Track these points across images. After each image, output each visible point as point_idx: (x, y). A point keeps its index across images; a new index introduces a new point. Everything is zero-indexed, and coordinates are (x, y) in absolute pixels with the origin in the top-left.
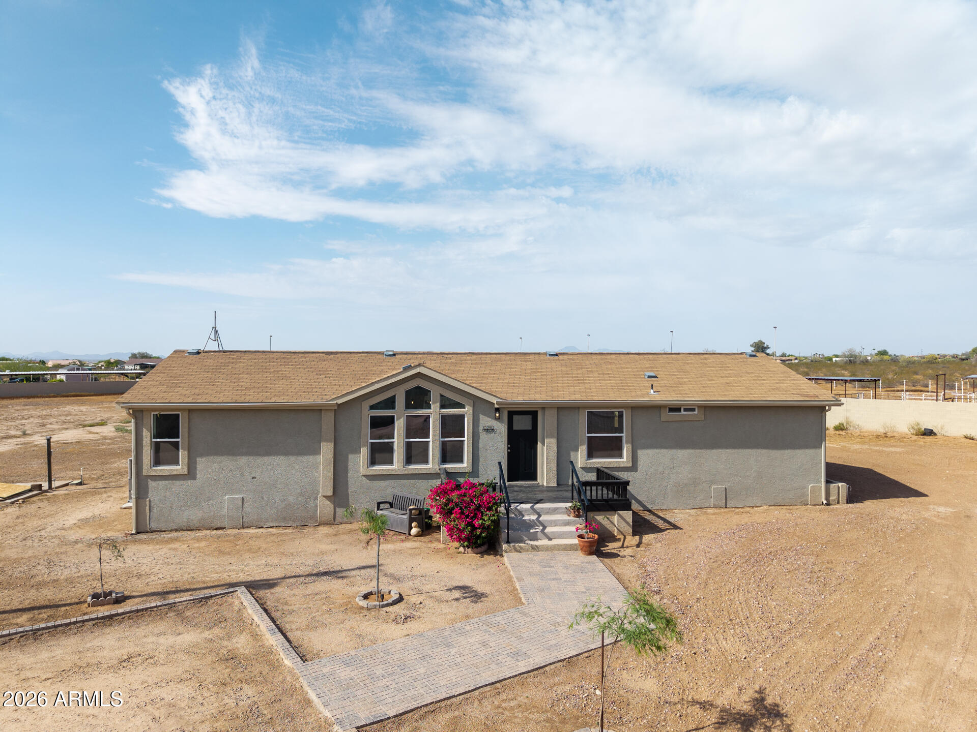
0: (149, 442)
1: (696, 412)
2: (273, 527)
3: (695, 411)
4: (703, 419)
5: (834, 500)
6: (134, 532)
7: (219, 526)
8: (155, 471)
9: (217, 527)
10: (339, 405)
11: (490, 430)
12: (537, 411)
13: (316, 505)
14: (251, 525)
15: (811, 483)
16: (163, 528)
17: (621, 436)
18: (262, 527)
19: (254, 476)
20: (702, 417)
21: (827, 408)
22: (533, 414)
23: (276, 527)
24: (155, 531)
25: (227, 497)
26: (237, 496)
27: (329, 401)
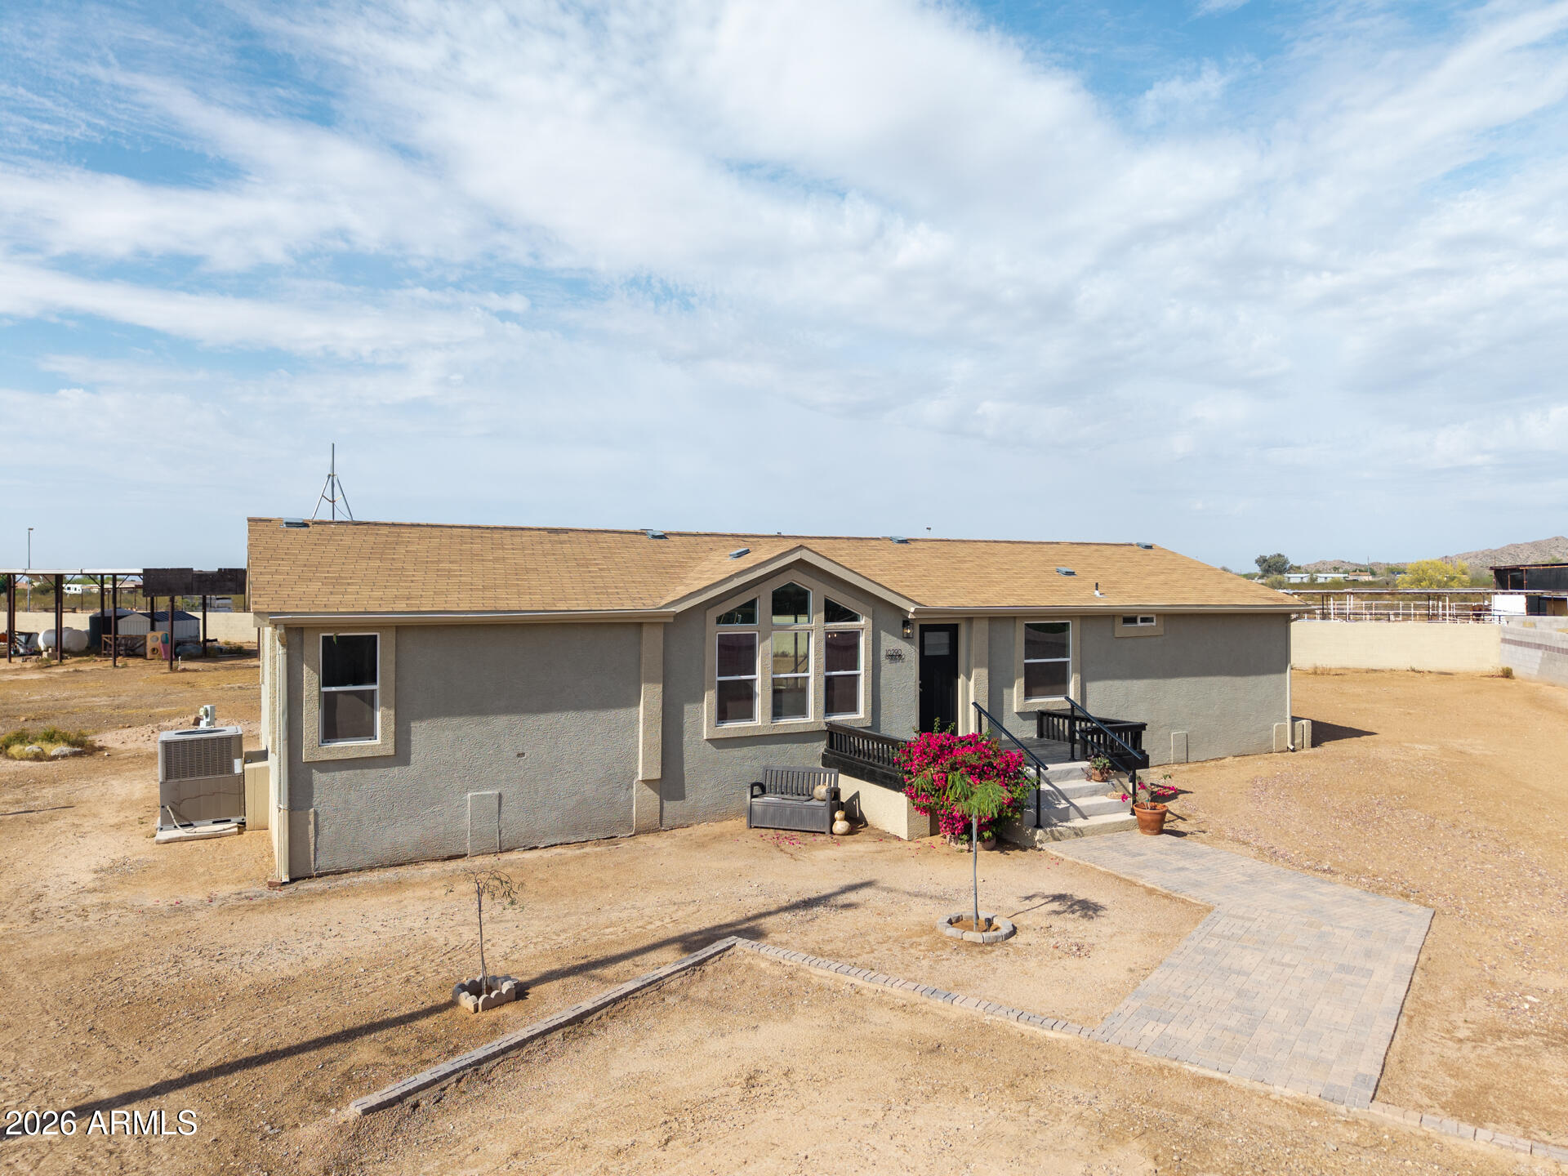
0: (316, 693)
1: (1154, 624)
2: (556, 845)
3: (1153, 621)
4: (1162, 633)
5: (1299, 744)
6: (286, 879)
7: (454, 853)
8: (329, 751)
9: (450, 854)
10: (678, 616)
11: (895, 657)
12: (957, 625)
13: (630, 799)
14: (516, 845)
15: (1276, 722)
16: (344, 866)
17: (1066, 662)
18: (536, 848)
19: (521, 751)
20: (1161, 631)
21: (1294, 616)
22: (952, 630)
23: (561, 844)
24: (327, 874)
25: (469, 795)
26: (488, 793)
27: (661, 608)
